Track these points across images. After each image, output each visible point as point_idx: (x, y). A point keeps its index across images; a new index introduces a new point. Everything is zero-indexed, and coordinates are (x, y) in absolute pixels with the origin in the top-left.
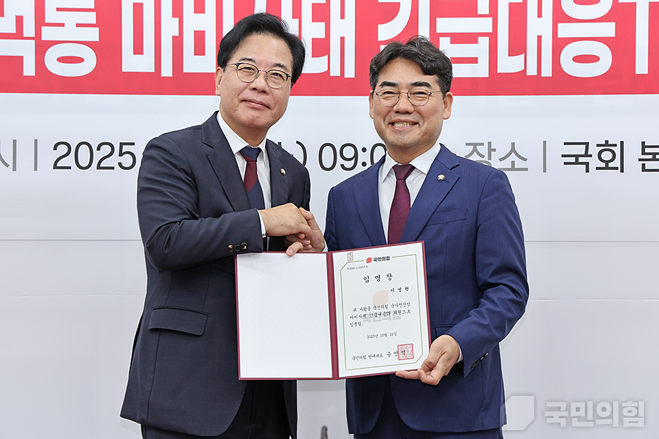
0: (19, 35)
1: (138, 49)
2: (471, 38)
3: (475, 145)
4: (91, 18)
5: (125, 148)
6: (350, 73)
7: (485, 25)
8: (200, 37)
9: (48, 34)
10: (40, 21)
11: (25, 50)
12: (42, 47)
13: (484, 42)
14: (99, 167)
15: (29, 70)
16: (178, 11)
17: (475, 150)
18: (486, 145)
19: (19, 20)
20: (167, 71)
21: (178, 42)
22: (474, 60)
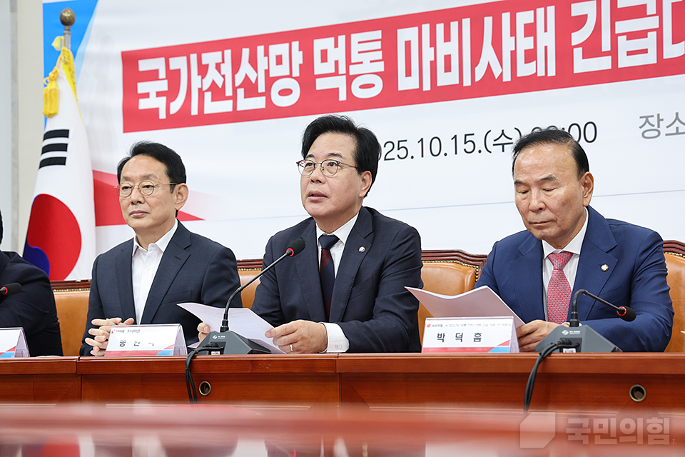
0: (336, 74)
1: (408, 74)
2: (642, 34)
3: (647, 117)
4: (379, 55)
5: (401, 145)
6: (552, 72)
7: (652, 23)
8: (448, 59)
9: (353, 70)
10: (349, 62)
11: (339, 83)
12: (350, 79)
13: (652, 36)
14: (385, 159)
15: (343, 96)
16: (433, 43)
17: (647, 121)
18: (656, 117)
19: (337, 63)
20: (427, 87)
21: (433, 65)
22: (645, 51)
